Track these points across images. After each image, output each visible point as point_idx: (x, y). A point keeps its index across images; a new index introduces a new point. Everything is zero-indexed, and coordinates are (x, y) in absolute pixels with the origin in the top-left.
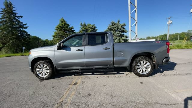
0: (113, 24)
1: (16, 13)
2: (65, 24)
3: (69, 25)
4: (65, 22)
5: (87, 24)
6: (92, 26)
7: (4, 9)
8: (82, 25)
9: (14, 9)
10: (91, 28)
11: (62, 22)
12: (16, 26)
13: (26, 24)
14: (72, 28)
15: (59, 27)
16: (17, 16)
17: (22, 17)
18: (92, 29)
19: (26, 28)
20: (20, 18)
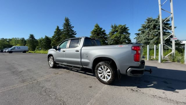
0: (149, 21)
1: (71, 25)
2: (99, 28)
3: (101, 29)
4: (98, 27)
5: (118, 25)
6: (122, 27)
7: (64, 23)
8: (112, 27)
9: (69, 22)
10: (120, 29)
11: (96, 27)
12: (71, 33)
13: (75, 32)
14: (104, 31)
15: (93, 32)
16: (71, 27)
17: (73, 27)
18: (122, 29)
19: (76, 34)
20: (73, 28)
